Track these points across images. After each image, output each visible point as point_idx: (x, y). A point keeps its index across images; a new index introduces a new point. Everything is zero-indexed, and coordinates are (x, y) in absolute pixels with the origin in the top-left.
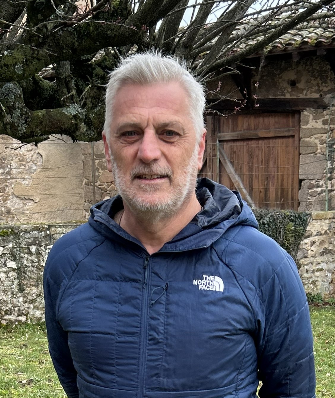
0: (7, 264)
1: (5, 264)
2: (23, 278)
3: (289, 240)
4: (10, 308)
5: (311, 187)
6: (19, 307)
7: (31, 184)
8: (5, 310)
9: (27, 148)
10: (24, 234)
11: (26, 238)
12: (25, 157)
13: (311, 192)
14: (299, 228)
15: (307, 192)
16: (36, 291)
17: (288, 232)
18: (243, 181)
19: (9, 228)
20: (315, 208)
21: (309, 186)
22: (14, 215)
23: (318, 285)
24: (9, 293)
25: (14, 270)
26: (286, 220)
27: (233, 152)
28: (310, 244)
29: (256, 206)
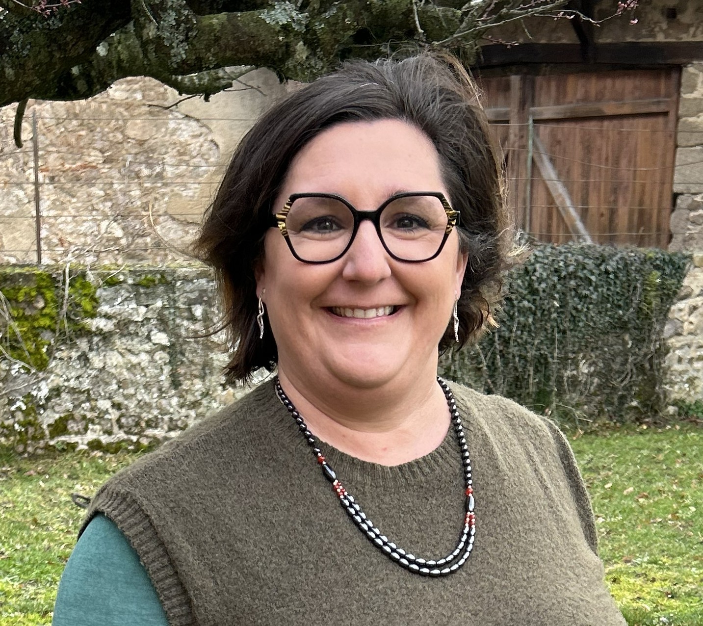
0: (152, 338)
1: (148, 338)
2: (179, 363)
3: (650, 304)
4: (156, 417)
5: (694, 207)
6: (171, 414)
7: (198, 197)
8: (146, 419)
9: (193, 132)
10: (182, 283)
11: (185, 292)
12: (189, 147)
13: (695, 216)
14: (669, 282)
15: (686, 216)
16: (200, 386)
17: (649, 288)
18: (571, 193)
19: (158, 272)
20: (700, 246)
21: (691, 205)
22: (167, 252)
23: (698, 386)
24: (154, 389)
25: (163, 348)
26: (647, 267)
27: (555, 142)
28: (687, 310)
29: (593, 239)
